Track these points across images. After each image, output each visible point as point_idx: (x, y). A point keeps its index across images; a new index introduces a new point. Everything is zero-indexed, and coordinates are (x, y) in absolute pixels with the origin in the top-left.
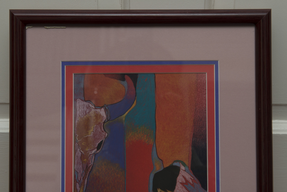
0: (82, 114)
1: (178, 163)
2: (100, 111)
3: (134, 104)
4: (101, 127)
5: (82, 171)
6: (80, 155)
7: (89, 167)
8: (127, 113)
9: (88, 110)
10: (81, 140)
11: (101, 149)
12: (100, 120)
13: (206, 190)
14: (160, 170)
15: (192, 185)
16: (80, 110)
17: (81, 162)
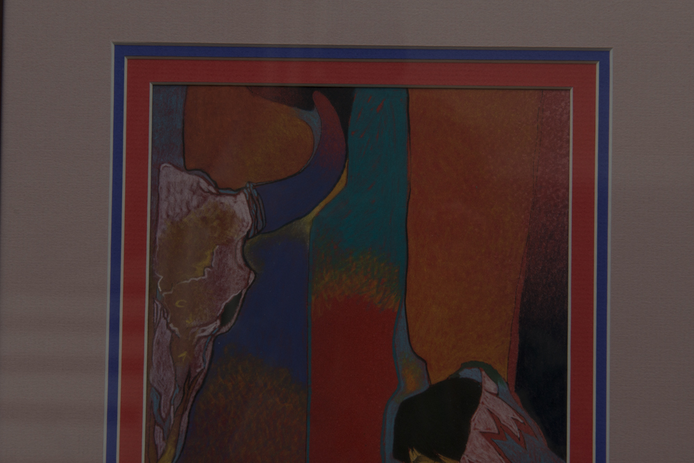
0: (178, 210)
1: (477, 369)
2: (232, 204)
3: (340, 182)
4: (236, 254)
5: (173, 389)
6: (169, 339)
7: (196, 377)
8: (317, 209)
9: (195, 197)
10: (171, 292)
11: (233, 321)
12: (233, 231)
13: (564, 456)
15: (519, 439)
16: (172, 199)
17: (171, 362)
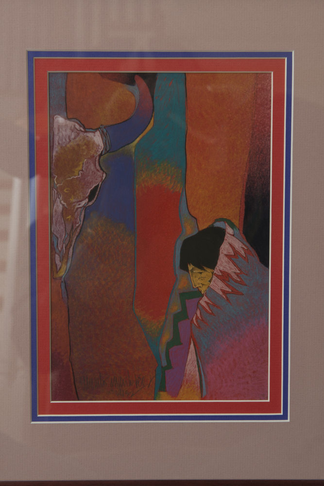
0: (64, 141)
1: (223, 222)
2: (93, 137)
3: (150, 124)
4: (95, 164)
5: (64, 235)
6: (61, 209)
7: (76, 228)
8: (138, 139)
9: (73, 133)
10: (62, 184)
11: (95, 199)
12: (94, 151)
13: (267, 266)
14: (193, 235)
15: (245, 258)
16: (61, 134)
17: (63, 221)
